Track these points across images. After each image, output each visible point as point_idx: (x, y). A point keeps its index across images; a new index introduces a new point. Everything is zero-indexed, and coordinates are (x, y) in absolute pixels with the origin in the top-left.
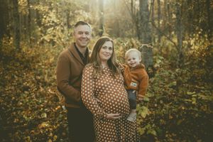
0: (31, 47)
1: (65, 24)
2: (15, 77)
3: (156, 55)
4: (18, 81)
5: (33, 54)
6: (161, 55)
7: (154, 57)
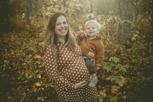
0: (38, 21)
1: (62, 3)
2: (24, 43)
3: (133, 30)
4: (26, 46)
5: (39, 26)
6: (137, 30)
7: (132, 32)
